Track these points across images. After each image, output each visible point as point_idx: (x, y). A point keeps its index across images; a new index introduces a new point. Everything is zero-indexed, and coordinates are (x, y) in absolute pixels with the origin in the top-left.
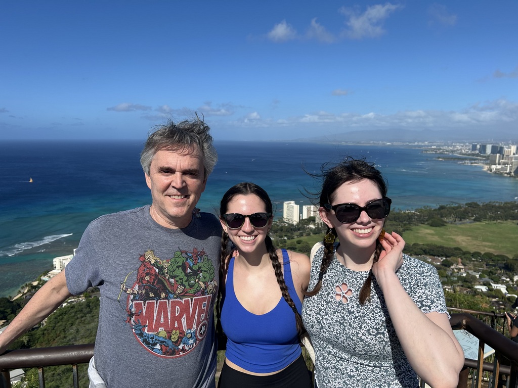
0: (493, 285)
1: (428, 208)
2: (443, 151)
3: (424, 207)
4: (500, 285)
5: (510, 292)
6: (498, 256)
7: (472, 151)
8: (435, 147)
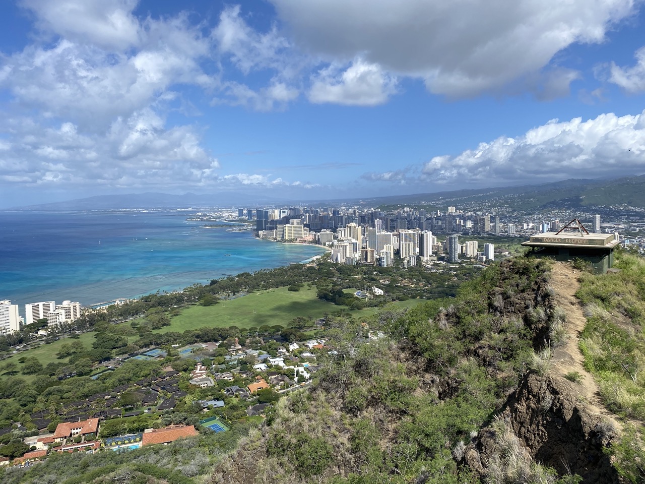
0: (271, 360)
1: (199, 286)
2: (210, 218)
3: (194, 285)
4: (278, 359)
5: (288, 364)
6: (273, 327)
7: (239, 216)
8: (200, 214)
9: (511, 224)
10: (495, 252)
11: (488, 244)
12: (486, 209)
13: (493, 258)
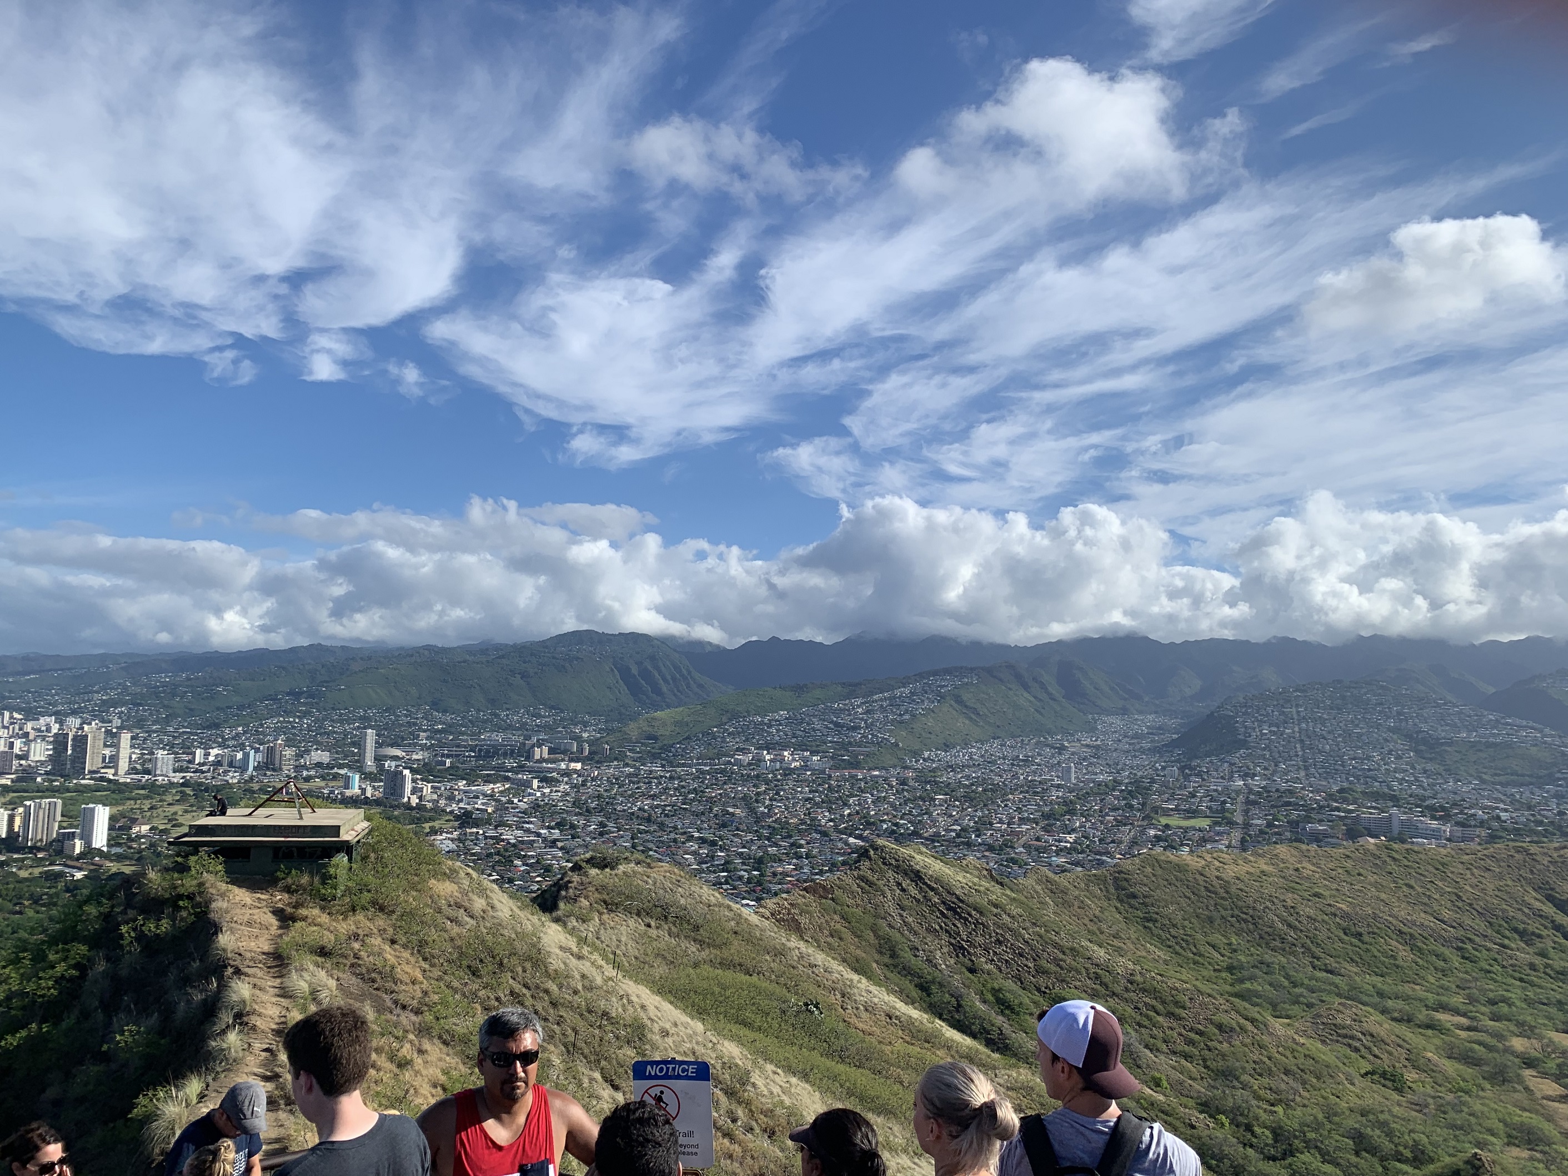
9: (161, 752)
10: (111, 828)
11: (91, 806)
12: (94, 711)
13: (105, 842)
